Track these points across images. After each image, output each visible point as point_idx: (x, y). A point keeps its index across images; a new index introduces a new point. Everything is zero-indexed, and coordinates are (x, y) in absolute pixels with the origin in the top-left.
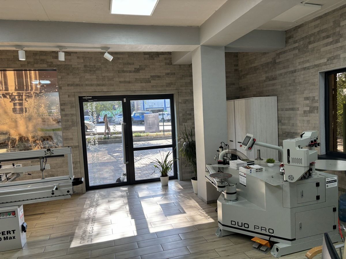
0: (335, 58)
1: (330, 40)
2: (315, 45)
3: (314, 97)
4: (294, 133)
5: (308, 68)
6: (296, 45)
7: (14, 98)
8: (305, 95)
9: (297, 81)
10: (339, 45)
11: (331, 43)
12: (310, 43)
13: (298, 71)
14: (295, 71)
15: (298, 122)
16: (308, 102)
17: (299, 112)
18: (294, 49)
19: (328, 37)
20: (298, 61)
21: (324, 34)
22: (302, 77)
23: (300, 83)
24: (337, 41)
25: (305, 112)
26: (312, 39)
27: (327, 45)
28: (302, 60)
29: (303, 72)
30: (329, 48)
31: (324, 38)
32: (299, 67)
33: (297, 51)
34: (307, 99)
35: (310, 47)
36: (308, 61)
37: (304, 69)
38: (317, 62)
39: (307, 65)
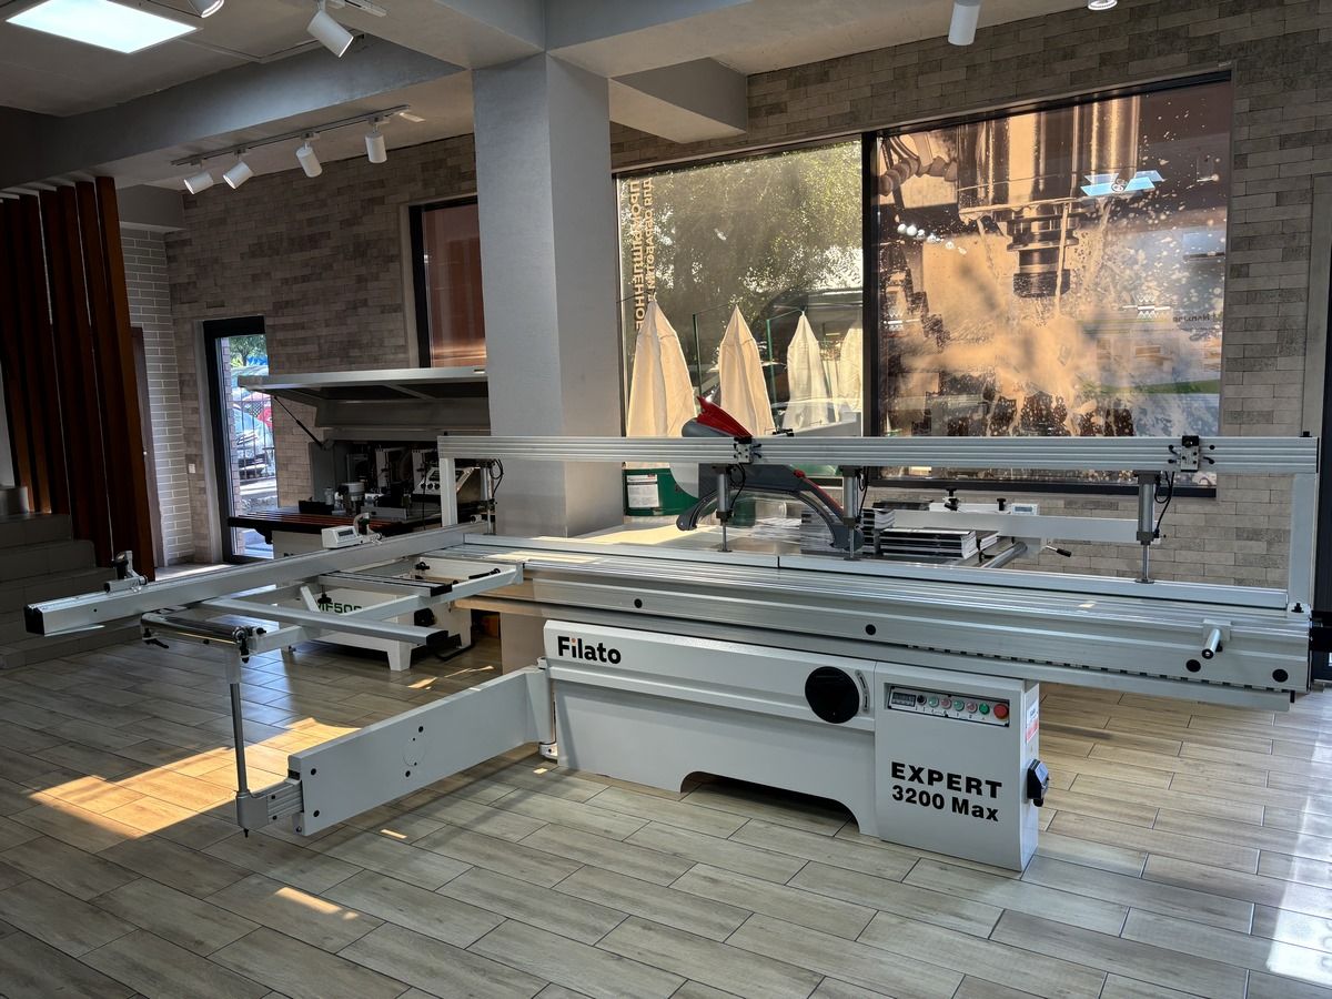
7: (1028, 229)
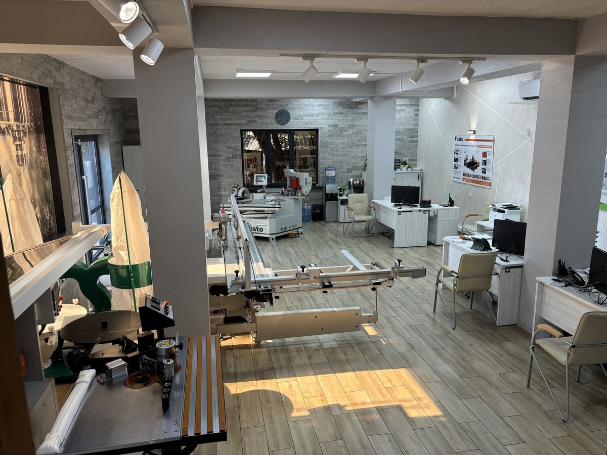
0: (253, 121)
1: (249, 108)
2: (236, 108)
3: (237, 147)
4: (216, 175)
5: (230, 125)
6: (218, 104)
8: (227, 145)
9: (218, 133)
10: (256, 114)
11: (250, 111)
12: (231, 106)
13: (220, 125)
14: (216, 125)
15: (221, 166)
16: (231, 150)
17: (221, 158)
18: (214, 106)
19: (247, 106)
20: (219, 117)
21: (244, 103)
22: (224, 130)
23: (221, 135)
24: (255, 111)
25: (228, 158)
26: (233, 103)
27: (246, 111)
28: (224, 117)
29: (225, 127)
30: (248, 113)
31: (244, 106)
32: (221, 122)
33: (218, 109)
34: (230, 148)
35: (231, 108)
36: (230, 119)
37: (227, 124)
38: (238, 122)
39: (229, 122)
